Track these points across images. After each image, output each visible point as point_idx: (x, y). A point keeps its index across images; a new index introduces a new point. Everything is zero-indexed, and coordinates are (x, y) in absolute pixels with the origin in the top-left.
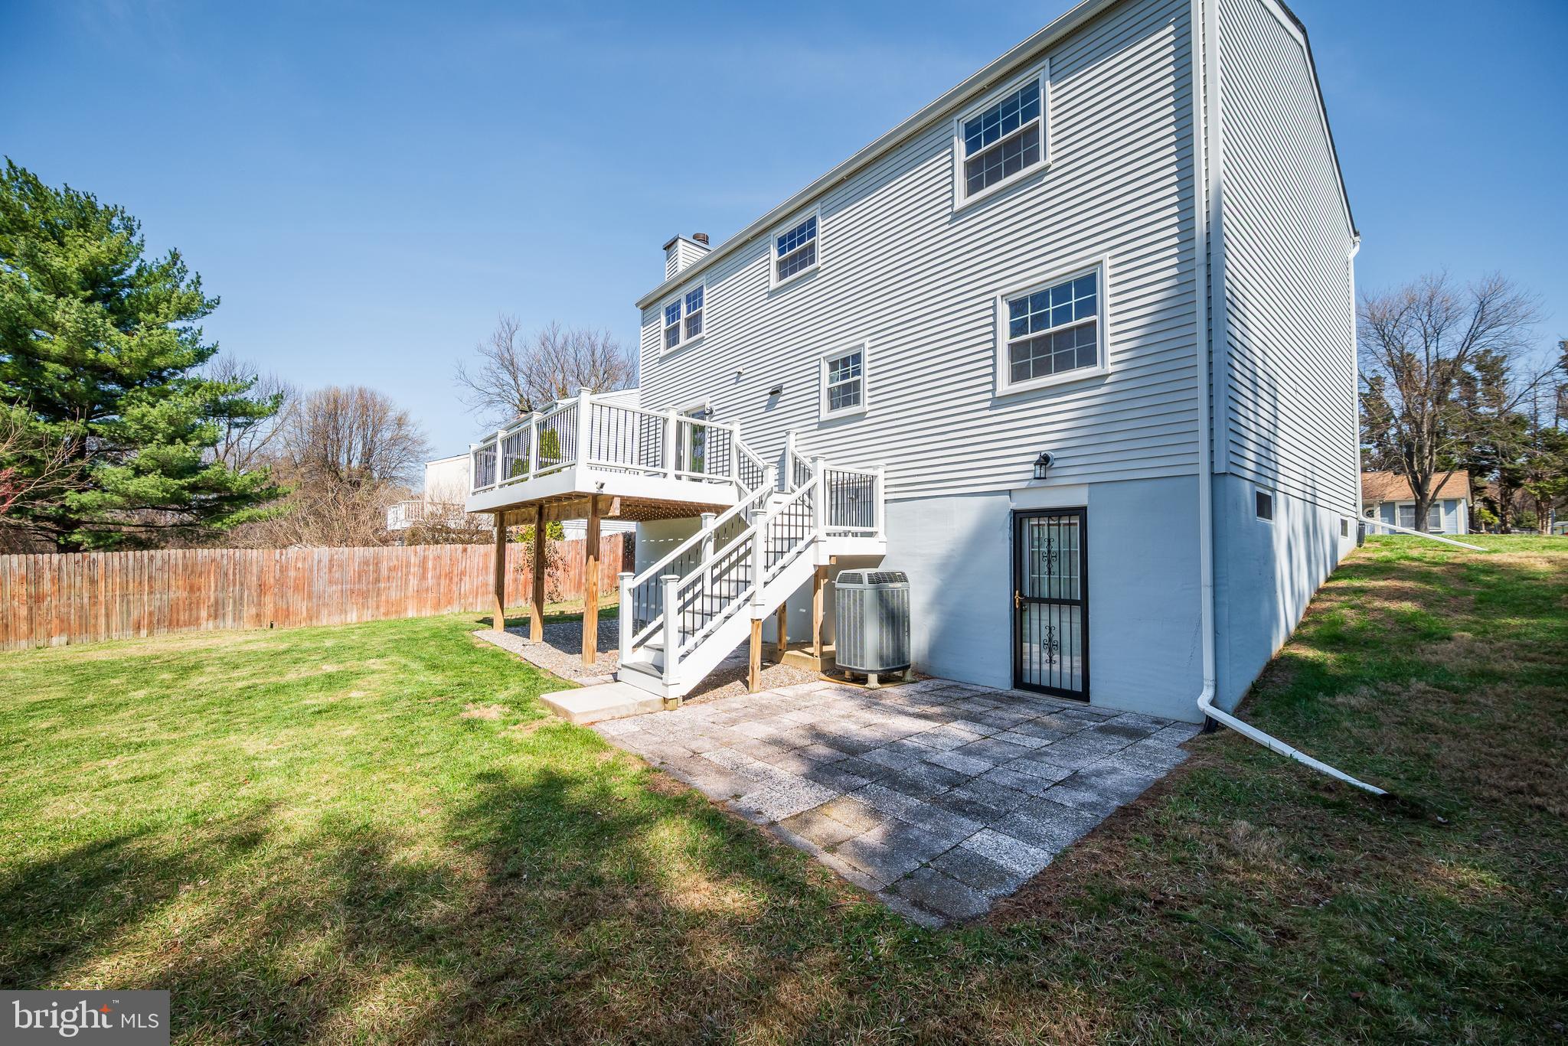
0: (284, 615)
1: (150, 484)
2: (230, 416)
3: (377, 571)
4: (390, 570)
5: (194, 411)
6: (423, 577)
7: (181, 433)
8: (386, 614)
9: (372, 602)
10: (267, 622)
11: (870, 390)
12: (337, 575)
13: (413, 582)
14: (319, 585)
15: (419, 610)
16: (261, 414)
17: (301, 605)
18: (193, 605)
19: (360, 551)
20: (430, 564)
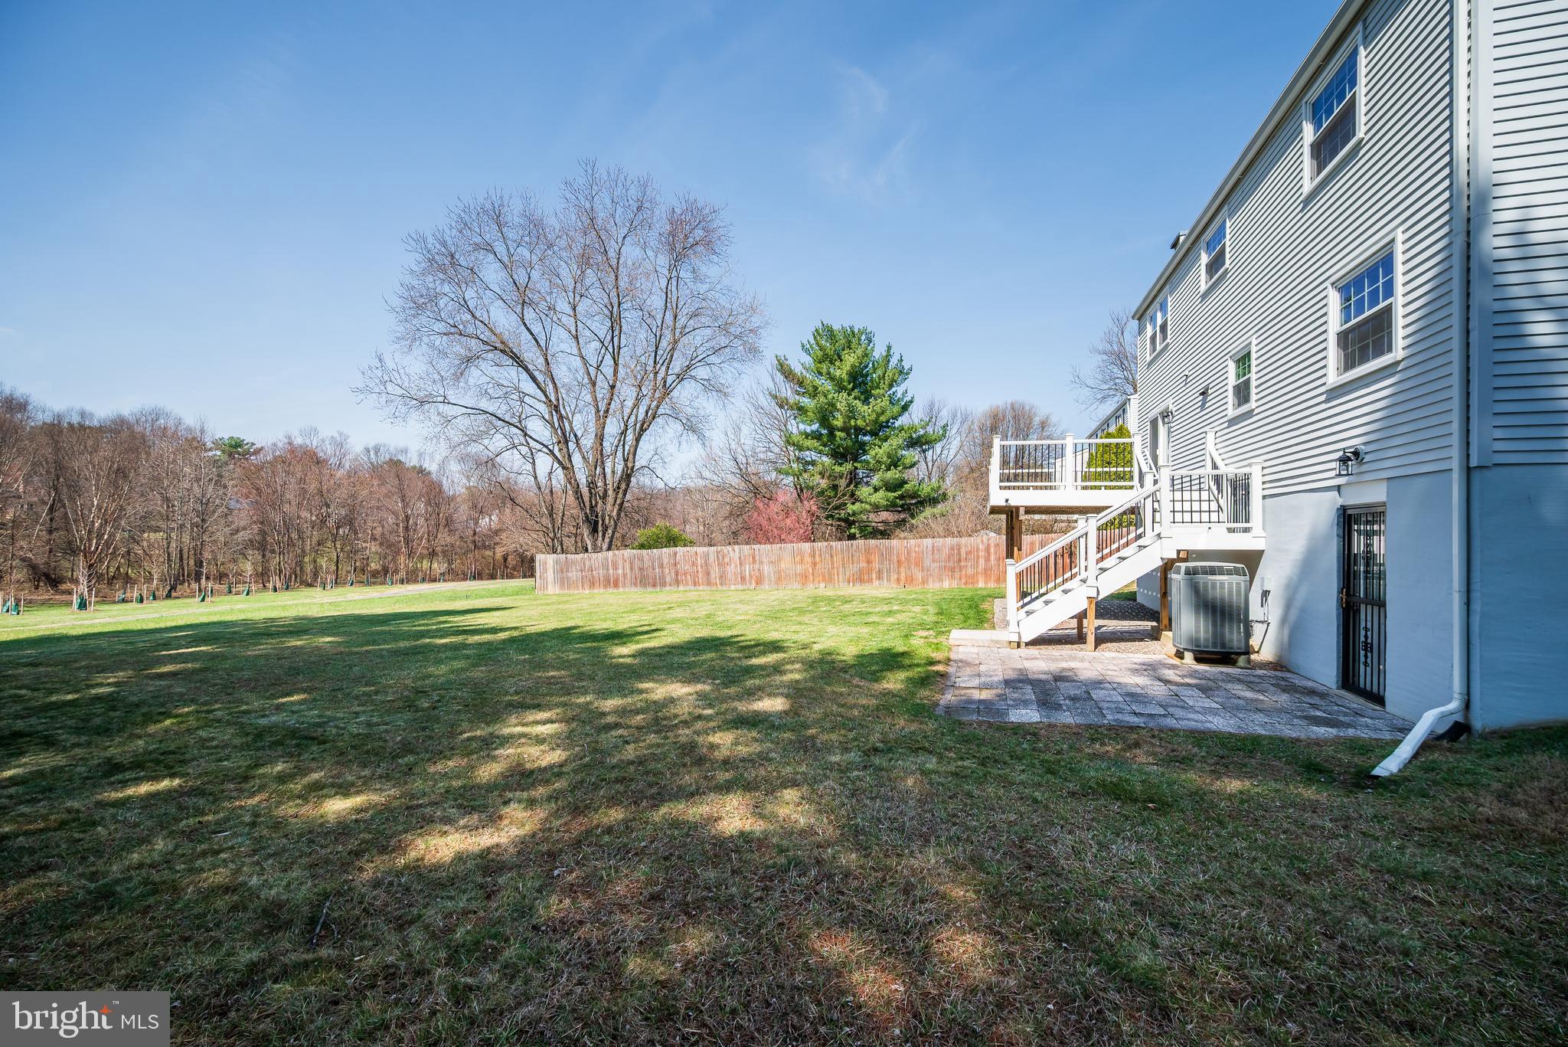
0: (910, 580)
1: (880, 497)
2: (921, 446)
3: (959, 554)
4: (967, 553)
5: (900, 447)
6: (987, 559)
7: (894, 462)
8: (966, 584)
9: (957, 575)
10: (902, 584)
11: (1257, 387)
12: (936, 556)
13: (982, 562)
14: (927, 562)
15: (986, 583)
16: (936, 441)
17: (919, 575)
18: (869, 571)
19: (949, 540)
20: (992, 550)
